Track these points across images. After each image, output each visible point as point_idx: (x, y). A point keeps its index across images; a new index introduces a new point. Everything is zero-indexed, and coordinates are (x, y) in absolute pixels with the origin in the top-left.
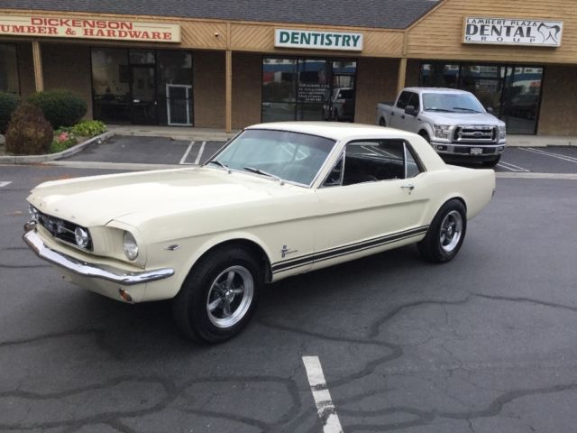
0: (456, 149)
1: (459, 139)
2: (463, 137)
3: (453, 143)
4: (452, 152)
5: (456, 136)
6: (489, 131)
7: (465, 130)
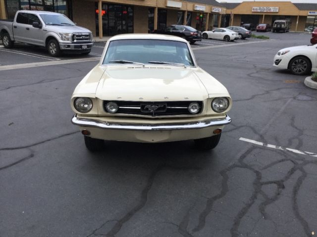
0: (75, 47)
1: (75, 41)
2: (77, 39)
3: (73, 43)
4: (73, 49)
5: (73, 39)
6: (87, 36)
7: (77, 36)
